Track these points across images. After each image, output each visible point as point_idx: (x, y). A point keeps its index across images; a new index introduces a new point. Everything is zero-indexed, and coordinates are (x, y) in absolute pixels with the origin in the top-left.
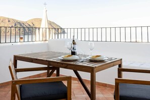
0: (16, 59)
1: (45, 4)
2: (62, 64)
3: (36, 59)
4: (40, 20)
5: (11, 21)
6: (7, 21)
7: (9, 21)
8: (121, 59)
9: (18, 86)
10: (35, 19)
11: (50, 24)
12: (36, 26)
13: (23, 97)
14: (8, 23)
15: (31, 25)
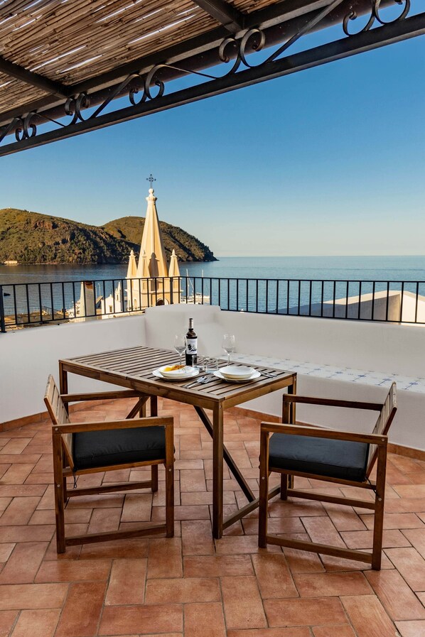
0: (65, 369)
1: (151, 179)
2: (159, 387)
3: (107, 373)
4: (141, 222)
5: (61, 225)
6: (48, 224)
7: (55, 226)
8: (295, 375)
9: (67, 438)
10: (127, 221)
11: (170, 234)
12: (131, 238)
13: (78, 456)
14: (51, 230)
15: (117, 236)
